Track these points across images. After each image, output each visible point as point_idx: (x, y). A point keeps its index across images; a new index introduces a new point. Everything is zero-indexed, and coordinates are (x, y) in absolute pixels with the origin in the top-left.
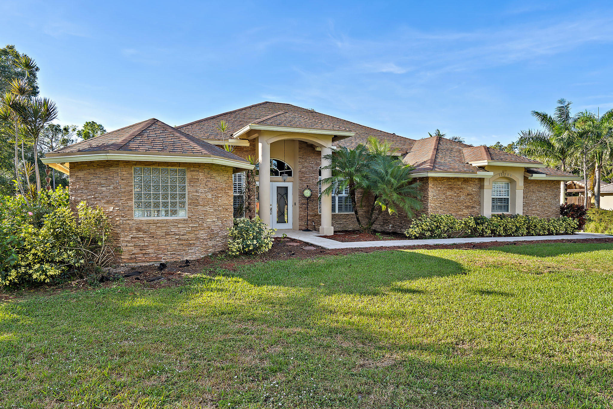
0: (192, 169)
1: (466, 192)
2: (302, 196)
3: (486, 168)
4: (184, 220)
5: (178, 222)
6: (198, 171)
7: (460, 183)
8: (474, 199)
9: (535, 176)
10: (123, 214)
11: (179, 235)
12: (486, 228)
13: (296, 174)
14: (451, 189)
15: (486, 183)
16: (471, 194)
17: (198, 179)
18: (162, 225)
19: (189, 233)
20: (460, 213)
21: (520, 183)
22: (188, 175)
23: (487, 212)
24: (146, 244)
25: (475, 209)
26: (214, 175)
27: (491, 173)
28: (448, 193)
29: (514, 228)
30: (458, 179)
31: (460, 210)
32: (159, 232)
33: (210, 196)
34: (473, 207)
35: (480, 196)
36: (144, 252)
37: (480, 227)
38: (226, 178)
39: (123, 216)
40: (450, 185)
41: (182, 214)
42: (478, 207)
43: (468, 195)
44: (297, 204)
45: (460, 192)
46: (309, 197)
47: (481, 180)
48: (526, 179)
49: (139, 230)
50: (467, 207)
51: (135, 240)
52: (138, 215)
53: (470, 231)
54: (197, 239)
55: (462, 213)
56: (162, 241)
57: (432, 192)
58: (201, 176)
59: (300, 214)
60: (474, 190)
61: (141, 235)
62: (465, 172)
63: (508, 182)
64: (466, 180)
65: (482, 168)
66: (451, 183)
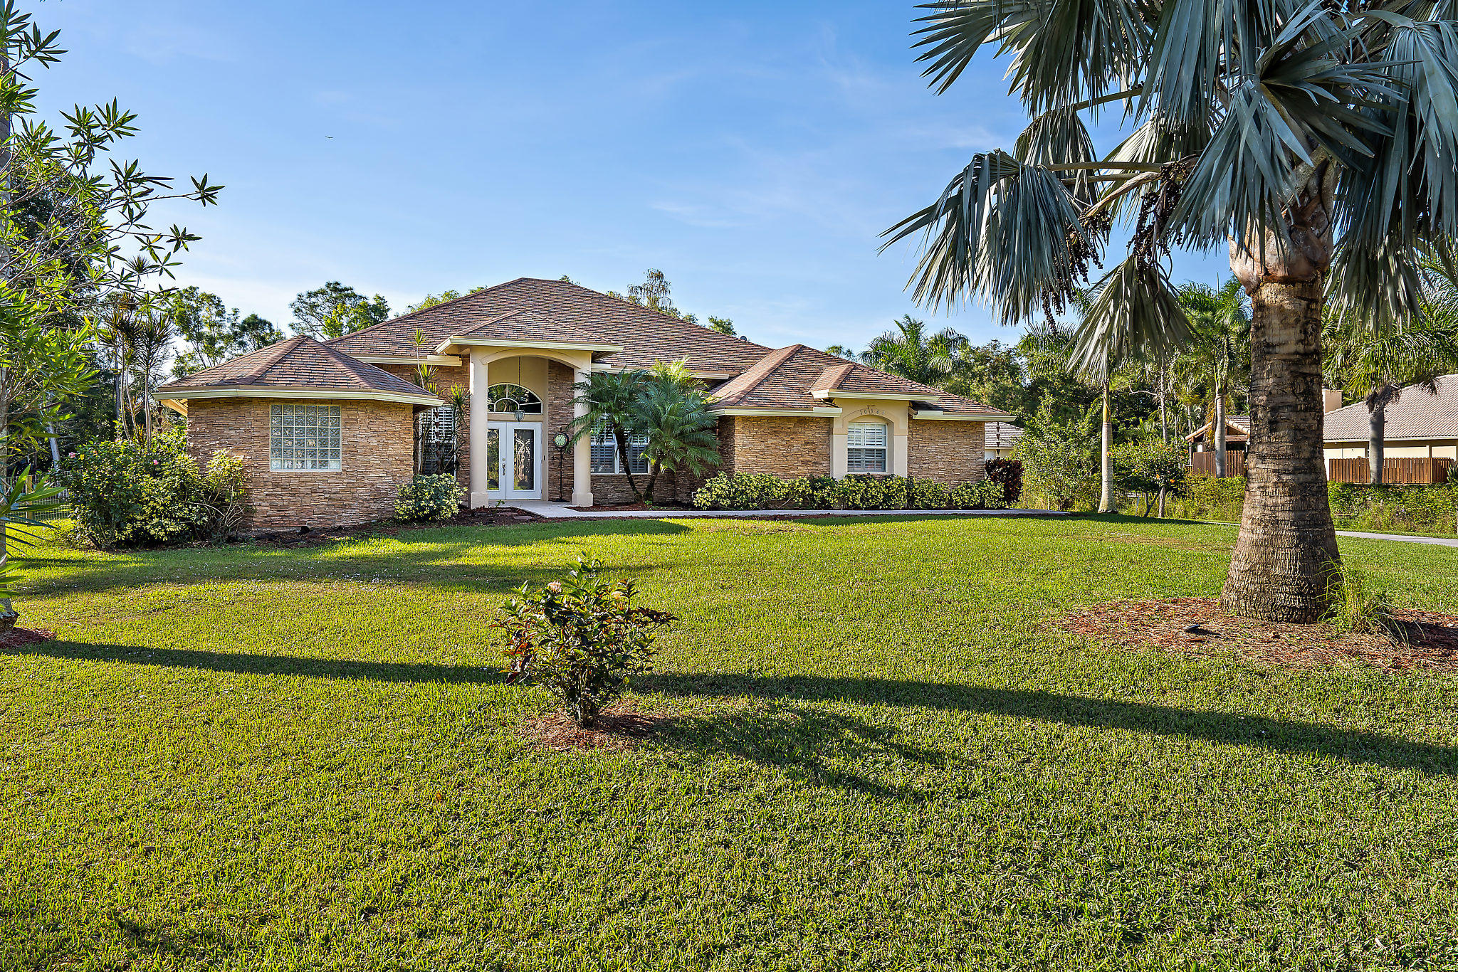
0: (349, 407)
1: (803, 439)
2: (553, 444)
3: (835, 402)
4: (337, 474)
5: (329, 476)
6: (356, 410)
7: (791, 425)
8: (817, 450)
9: (922, 415)
10: (256, 465)
11: (329, 492)
12: (829, 494)
13: (545, 409)
14: (776, 433)
15: (836, 426)
16: (813, 443)
17: (357, 420)
18: (307, 479)
19: (343, 491)
20: (792, 472)
21: (901, 425)
22: (343, 415)
23: (840, 469)
24: (285, 503)
25: (820, 466)
26: (382, 414)
27: (839, 410)
28: (770, 441)
29: (881, 497)
30: (789, 419)
31: (792, 467)
32: (302, 489)
33: (374, 442)
34: (816, 463)
35: (828, 446)
36: (282, 514)
37: (819, 494)
38: (400, 419)
39: (255, 467)
40: (773, 428)
41: (334, 466)
42: (825, 463)
43: (807, 443)
44: (547, 458)
45: (792, 438)
46: (564, 447)
47: (829, 420)
48: (910, 417)
49: (276, 485)
50: (805, 463)
51: (271, 498)
52: (276, 466)
53: (801, 499)
54: (354, 498)
55: (796, 472)
56: (307, 500)
57: (741, 440)
58: (361, 415)
59: (550, 475)
60: (816, 436)
61: (279, 491)
62: (792, 408)
63: (883, 423)
64: (802, 421)
65: (829, 401)
66: (775, 425)
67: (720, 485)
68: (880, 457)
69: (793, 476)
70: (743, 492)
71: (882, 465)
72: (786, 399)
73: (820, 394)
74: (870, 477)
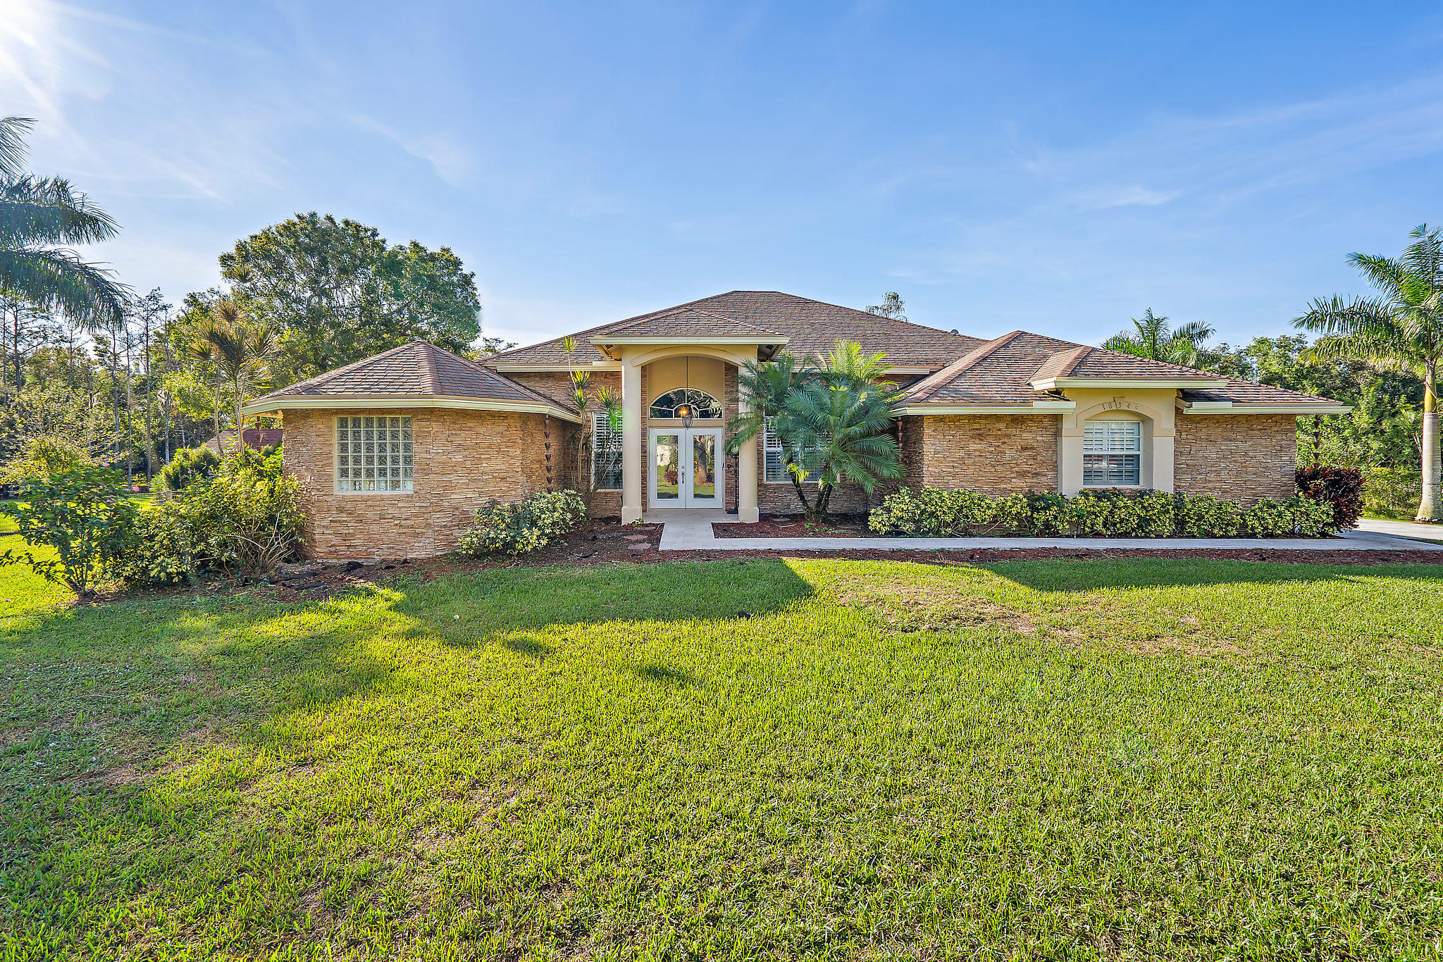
0: (420, 417)
1: (1019, 443)
3: (1066, 394)
4: (408, 496)
5: (399, 499)
6: (428, 420)
7: (1002, 426)
8: (1039, 458)
9: (1198, 408)
10: (318, 487)
11: (399, 518)
12: (1056, 518)
13: (723, 414)
14: (981, 437)
15: (1067, 426)
16: (1033, 448)
17: (429, 432)
18: (375, 503)
19: (415, 516)
20: (1003, 486)
21: (1165, 422)
22: (415, 426)
23: (1071, 483)
24: (351, 531)
25: (1043, 479)
26: (471, 425)
27: (1072, 405)
28: (973, 447)
29: (1134, 522)
30: (998, 418)
31: (1002, 479)
32: (370, 515)
33: (459, 458)
34: (1037, 474)
35: (1055, 452)
36: (348, 543)
37: (1041, 517)
38: (501, 429)
39: (318, 490)
40: (977, 429)
41: (408, 487)
42: (1051, 474)
43: (1024, 449)
45: (1004, 443)
47: (1057, 418)
48: (1178, 411)
49: (341, 510)
50: (1022, 474)
51: (336, 524)
52: (343, 489)
53: (1015, 523)
54: (428, 525)
55: (1008, 486)
56: (375, 528)
57: (931, 446)
58: (435, 427)
59: (727, 484)
60: (1038, 438)
61: (344, 517)
62: (1003, 403)
63: (1136, 419)
64: (1017, 420)
65: (1056, 393)
66: (979, 426)
67: (901, 505)
68: (1130, 465)
69: (1005, 492)
70: (932, 514)
71: (1134, 476)
72: (993, 392)
73: (1043, 384)
74: (1117, 493)
